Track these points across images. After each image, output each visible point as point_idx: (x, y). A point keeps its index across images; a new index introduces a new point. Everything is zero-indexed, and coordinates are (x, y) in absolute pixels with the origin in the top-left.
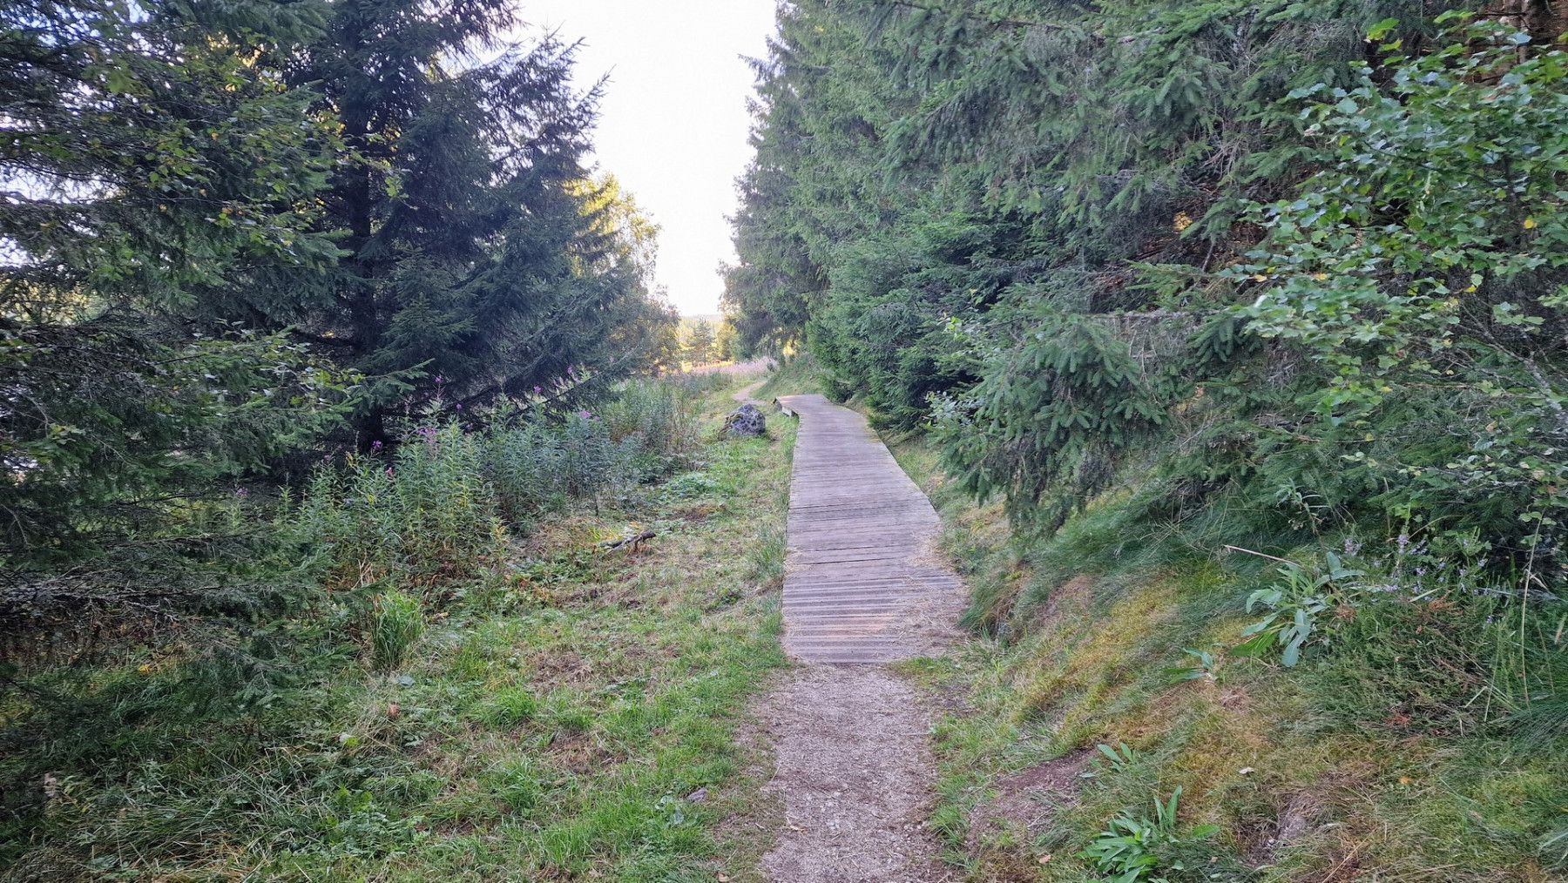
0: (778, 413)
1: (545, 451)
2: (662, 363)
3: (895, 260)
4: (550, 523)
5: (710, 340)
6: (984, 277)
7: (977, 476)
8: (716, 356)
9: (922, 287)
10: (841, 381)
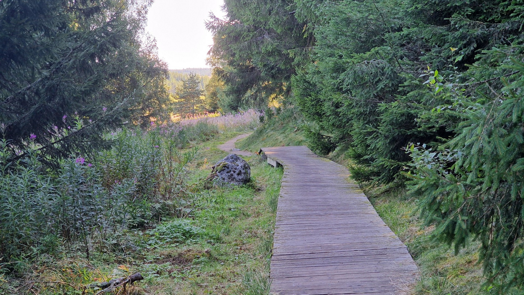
0: (264, 164)
1: (40, 195)
2: (152, 115)
3: (377, 20)
4: (43, 264)
5: (198, 93)
6: (463, 37)
7: (454, 223)
8: (204, 108)
9: (402, 45)
10: (325, 134)
